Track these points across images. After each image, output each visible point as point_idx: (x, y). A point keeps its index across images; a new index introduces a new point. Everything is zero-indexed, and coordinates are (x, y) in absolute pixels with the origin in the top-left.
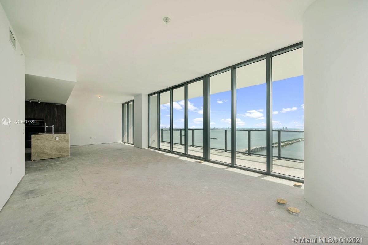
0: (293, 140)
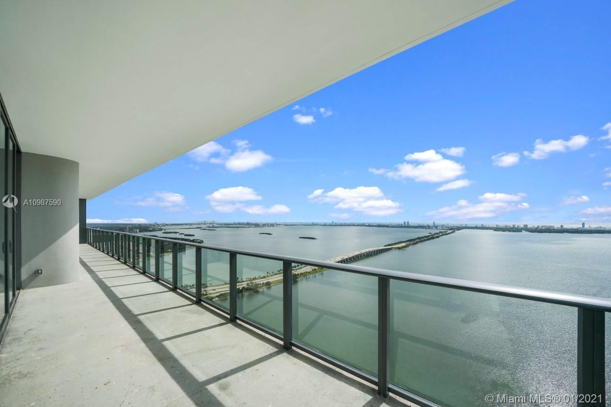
0: (416, 239)
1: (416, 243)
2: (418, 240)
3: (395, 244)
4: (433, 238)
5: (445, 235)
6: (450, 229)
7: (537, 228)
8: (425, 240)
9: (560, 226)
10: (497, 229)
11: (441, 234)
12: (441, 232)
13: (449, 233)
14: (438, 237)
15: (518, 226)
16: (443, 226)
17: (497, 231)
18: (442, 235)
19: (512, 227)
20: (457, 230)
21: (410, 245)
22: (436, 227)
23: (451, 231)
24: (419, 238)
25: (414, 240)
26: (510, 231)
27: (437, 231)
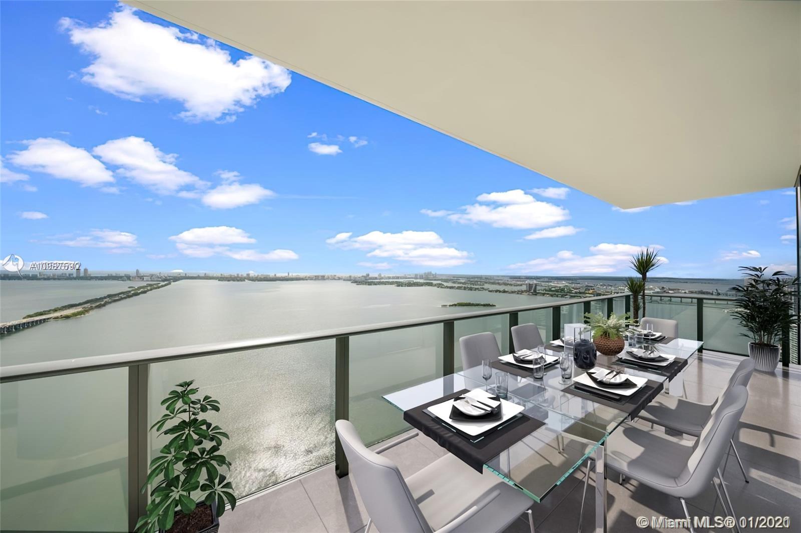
0: (105, 298)
1: (104, 305)
2: (107, 300)
3: (55, 310)
4: (136, 294)
5: (156, 288)
6: (164, 281)
7: (257, 277)
8: (122, 299)
9: (274, 275)
10: (222, 279)
11: (149, 288)
12: (150, 285)
13: (163, 286)
14: (144, 292)
15: (241, 275)
16: (152, 276)
17: (222, 281)
18: (151, 290)
19: (236, 275)
20: (174, 282)
21: (92, 308)
22: (141, 278)
23: (166, 283)
24: (109, 296)
25: (101, 299)
26: (234, 281)
27: (144, 284)
